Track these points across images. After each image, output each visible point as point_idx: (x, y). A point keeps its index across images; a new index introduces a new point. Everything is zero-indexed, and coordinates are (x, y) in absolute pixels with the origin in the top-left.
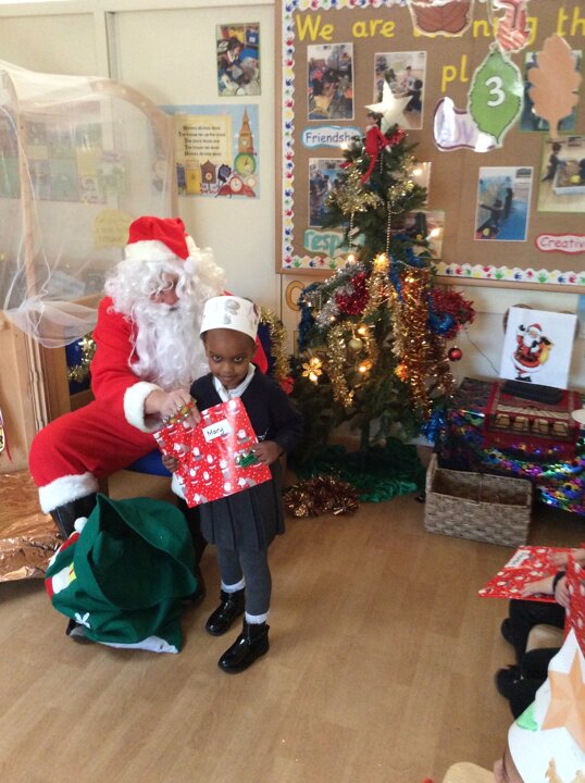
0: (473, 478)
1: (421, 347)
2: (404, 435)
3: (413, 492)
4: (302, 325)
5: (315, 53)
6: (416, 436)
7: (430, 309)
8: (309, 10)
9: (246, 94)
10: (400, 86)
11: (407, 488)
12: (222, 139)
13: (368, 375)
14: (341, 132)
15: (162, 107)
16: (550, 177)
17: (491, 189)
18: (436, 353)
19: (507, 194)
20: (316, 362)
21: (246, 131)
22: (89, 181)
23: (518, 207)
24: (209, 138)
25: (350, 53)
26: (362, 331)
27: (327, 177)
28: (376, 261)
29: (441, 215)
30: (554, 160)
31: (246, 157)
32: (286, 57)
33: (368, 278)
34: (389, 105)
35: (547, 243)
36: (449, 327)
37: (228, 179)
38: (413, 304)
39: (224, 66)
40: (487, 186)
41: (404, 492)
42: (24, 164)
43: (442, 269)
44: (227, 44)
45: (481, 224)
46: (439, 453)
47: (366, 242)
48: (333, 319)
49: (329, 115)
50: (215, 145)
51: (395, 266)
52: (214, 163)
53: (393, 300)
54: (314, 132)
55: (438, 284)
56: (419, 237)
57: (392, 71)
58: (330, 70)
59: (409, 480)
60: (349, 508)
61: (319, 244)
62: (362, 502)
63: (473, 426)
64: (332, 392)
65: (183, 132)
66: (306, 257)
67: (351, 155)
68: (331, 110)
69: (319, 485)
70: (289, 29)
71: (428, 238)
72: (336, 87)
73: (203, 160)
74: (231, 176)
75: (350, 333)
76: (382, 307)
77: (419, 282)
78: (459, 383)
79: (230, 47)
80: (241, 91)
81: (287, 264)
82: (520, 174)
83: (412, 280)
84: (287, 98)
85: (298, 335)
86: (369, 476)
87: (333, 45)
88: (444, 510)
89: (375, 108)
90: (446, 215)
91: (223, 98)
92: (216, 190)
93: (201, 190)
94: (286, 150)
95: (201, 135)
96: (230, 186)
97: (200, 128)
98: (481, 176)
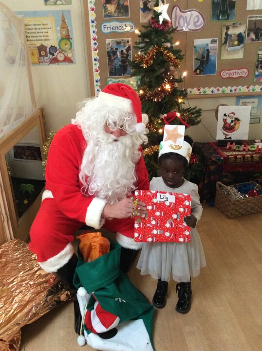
9: (62, 4)
12: (49, 31)
14: (122, 24)
16: (225, 42)
17: (199, 50)
19: (207, 52)
21: (64, 25)
23: (212, 58)
24: (41, 30)
27: (117, 49)
30: (227, 34)
31: (65, 40)
35: (225, 74)
37: (55, 54)
40: (198, 48)
45: (196, 68)
49: (116, 15)
50: (45, 34)
52: (45, 45)
54: (108, 25)
73: (38, 44)
74: (58, 52)
80: (59, 2)
82: (212, 42)
84: (91, 6)
91: (48, 6)
92: (48, 61)
93: (39, 62)
94: (93, 35)
95: (36, 29)
96: (57, 58)
97: (35, 25)
98: (195, 44)
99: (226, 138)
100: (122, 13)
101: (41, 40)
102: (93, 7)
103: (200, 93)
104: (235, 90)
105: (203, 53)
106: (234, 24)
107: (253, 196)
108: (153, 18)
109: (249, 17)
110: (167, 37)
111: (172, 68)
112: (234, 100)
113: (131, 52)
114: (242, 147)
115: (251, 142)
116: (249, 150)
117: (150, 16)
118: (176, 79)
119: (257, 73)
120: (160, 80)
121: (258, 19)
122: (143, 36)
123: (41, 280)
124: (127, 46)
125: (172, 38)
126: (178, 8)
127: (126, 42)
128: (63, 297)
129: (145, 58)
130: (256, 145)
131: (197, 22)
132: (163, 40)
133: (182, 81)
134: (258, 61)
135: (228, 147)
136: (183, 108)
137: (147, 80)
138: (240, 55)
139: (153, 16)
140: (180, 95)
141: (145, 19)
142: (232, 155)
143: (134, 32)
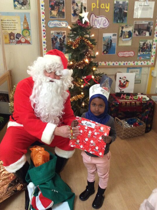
9: (25, 9)
12: (16, 24)
14: (61, 23)
16: (121, 36)
19: (110, 41)
21: (26, 21)
23: (113, 45)
24: (11, 24)
27: (57, 37)
30: (122, 31)
31: (26, 30)
35: (121, 54)
37: (20, 38)
40: (105, 39)
45: (104, 50)
50: (14, 26)
52: (14, 33)
54: (52, 22)
57: (77, 3)
58: (57, 2)
68: (58, 16)
72: (59, 8)
73: (10, 32)
74: (21, 37)
80: (23, 8)
82: (114, 35)
84: (42, 11)
91: (16, 10)
92: (15, 42)
93: (9, 42)
94: (43, 28)
95: (8, 23)
96: (21, 41)
97: (7, 20)
98: (103, 36)
99: (121, 92)
100: (61, 16)
101: (11, 30)
102: (44, 11)
103: (106, 65)
104: (127, 64)
105: (108, 41)
106: (126, 25)
107: (136, 126)
108: (79, 20)
109: (135, 22)
110: (87, 31)
111: (90, 50)
112: (126, 69)
113: (66, 39)
114: (130, 97)
115: (135, 94)
116: (134, 99)
117: (77, 18)
118: (92, 56)
119: (139, 54)
120: (82, 57)
121: (140, 23)
122: (73, 30)
123: (5, 177)
124: (64, 36)
125: (90, 32)
126: (94, 15)
127: (63, 33)
128: (19, 188)
129: (73, 43)
130: (138, 96)
131: (105, 23)
132: (85, 33)
133: (96, 58)
134: (140, 47)
135: (122, 97)
136: (96, 73)
137: (75, 56)
138: (129, 44)
139: (79, 19)
140: (94, 66)
141: (74, 20)
142: (124, 102)
143: (67, 27)
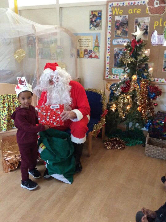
0: (160, 141)
1: (145, 102)
2: (139, 127)
3: (141, 144)
4: (110, 95)
5: (117, 18)
6: (143, 128)
7: (148, 91)
8: (116, 6)
9: (97, 30)
10: (142, 27)
11: (140, 142)
12: (90, 42)
13: (129, 110)
14: (124, 40)
15: (74, 34)
18: (150, 104)
20: (114, 105)
21: (97, 40)
22: (53, 54)
24: (87, 42)
25: (128, 18)
26: (128, 97)
27: (119, 53)
28: (133, 77)
29: (153, 64)
31: (97, 47)
32: (109, 19)
33: (130, 82)
34: (139, 33)
36: (154, 96)
37: (91, 54)
38: (143, 90)
39: (91, 22)
41: (139, 144)
42: (37, 50)
43: (152, 79)
44: (92, 16)
46: (150, 133)
47: (130, 72)
48: (120, 93)
49: (121, 36)
50: (88, 44)
51: (138, 78)
52: (87, 49)
53: (138, 88)
54: (116, 40)
55: (151, 84)
56: (146, 70)
57: (139, 23)
58: (122, 23)
59: (140, 140)
60: (123, 147)
61: (116, 72)
62: (126, 146)
63: (160, 125)
64: (118, 114)
65: (79, 40)
66: (112, 76)
67: (127, 47)
68: (121, 34)
69: (114, 140)
70: (110, 11)
71: (148, 71)
72: (123, 28)
73: (84, 48)
74: (92, 52)
75: (124, 98)
76: (134, 90)
77: (146, 83)
78: (157, 113)
79: (93, 17)
80: (96, 29)
81: (107, 77)
83: (143, 83)
84: (109, 31)
85: (109, 97)
86: (129, 138)
87: (123, 16)
88: (151, 149)
89: (135, 34)
90: (154, 64)
91: (90, 31)
92: (88, 57)
93: (83, 57)
94: (108, 45)
95: (84, 41)
97: (84, 39)
98: (165, 53)
100: (124, 35)
